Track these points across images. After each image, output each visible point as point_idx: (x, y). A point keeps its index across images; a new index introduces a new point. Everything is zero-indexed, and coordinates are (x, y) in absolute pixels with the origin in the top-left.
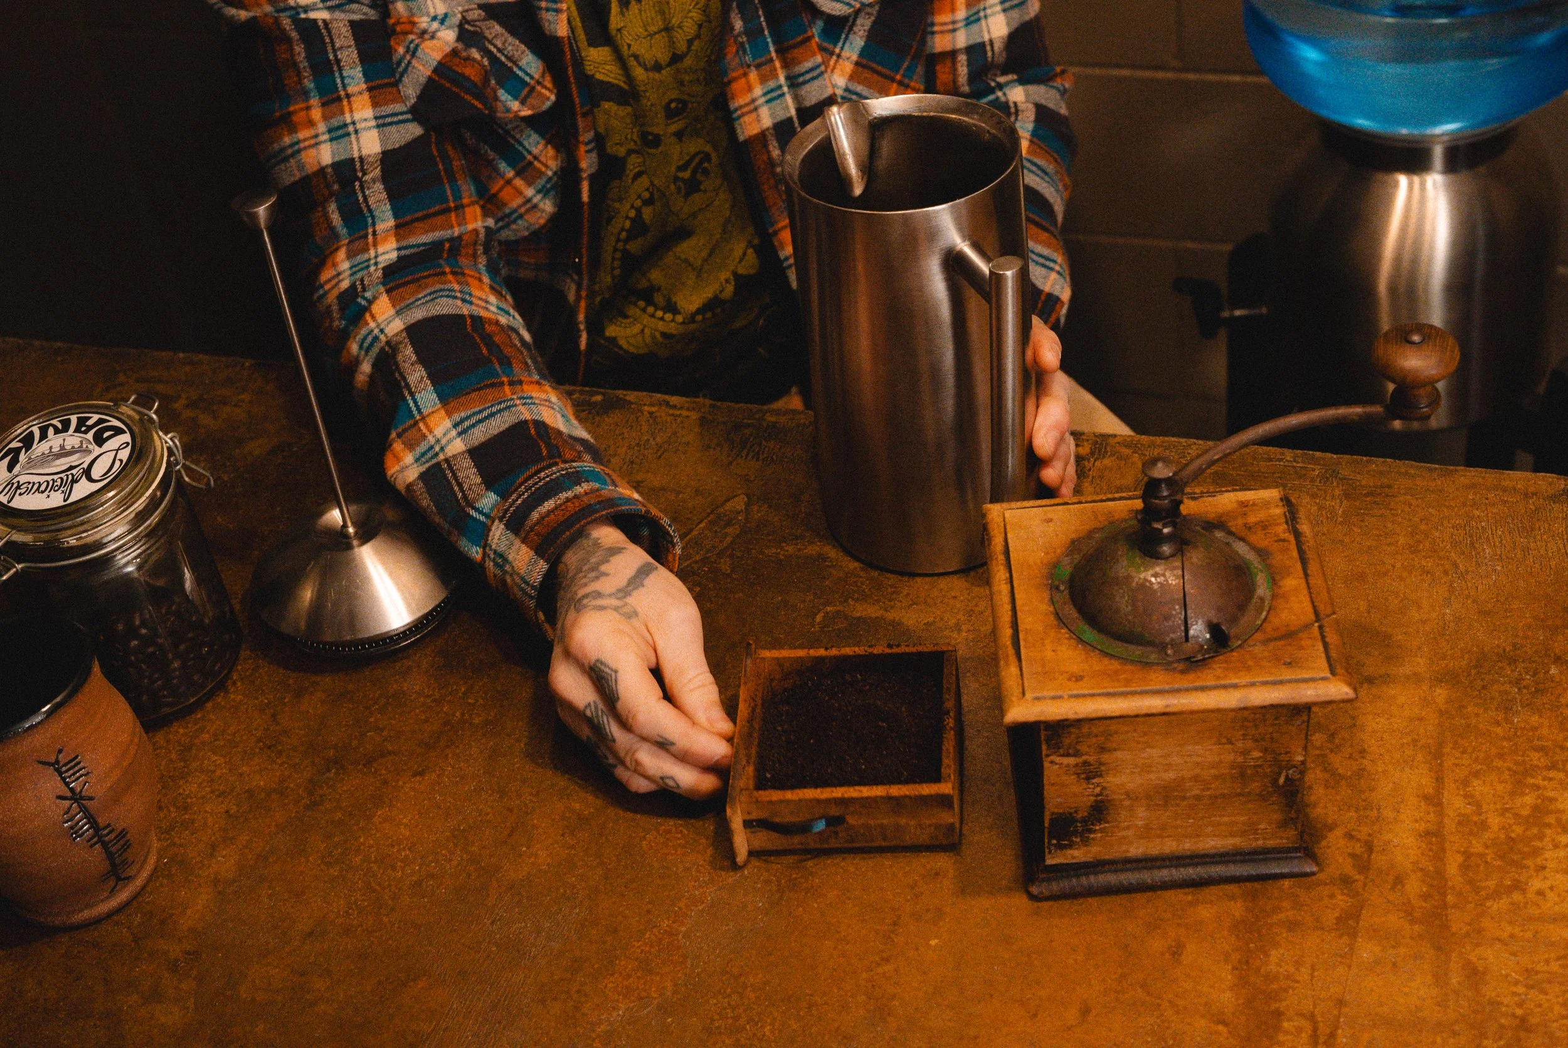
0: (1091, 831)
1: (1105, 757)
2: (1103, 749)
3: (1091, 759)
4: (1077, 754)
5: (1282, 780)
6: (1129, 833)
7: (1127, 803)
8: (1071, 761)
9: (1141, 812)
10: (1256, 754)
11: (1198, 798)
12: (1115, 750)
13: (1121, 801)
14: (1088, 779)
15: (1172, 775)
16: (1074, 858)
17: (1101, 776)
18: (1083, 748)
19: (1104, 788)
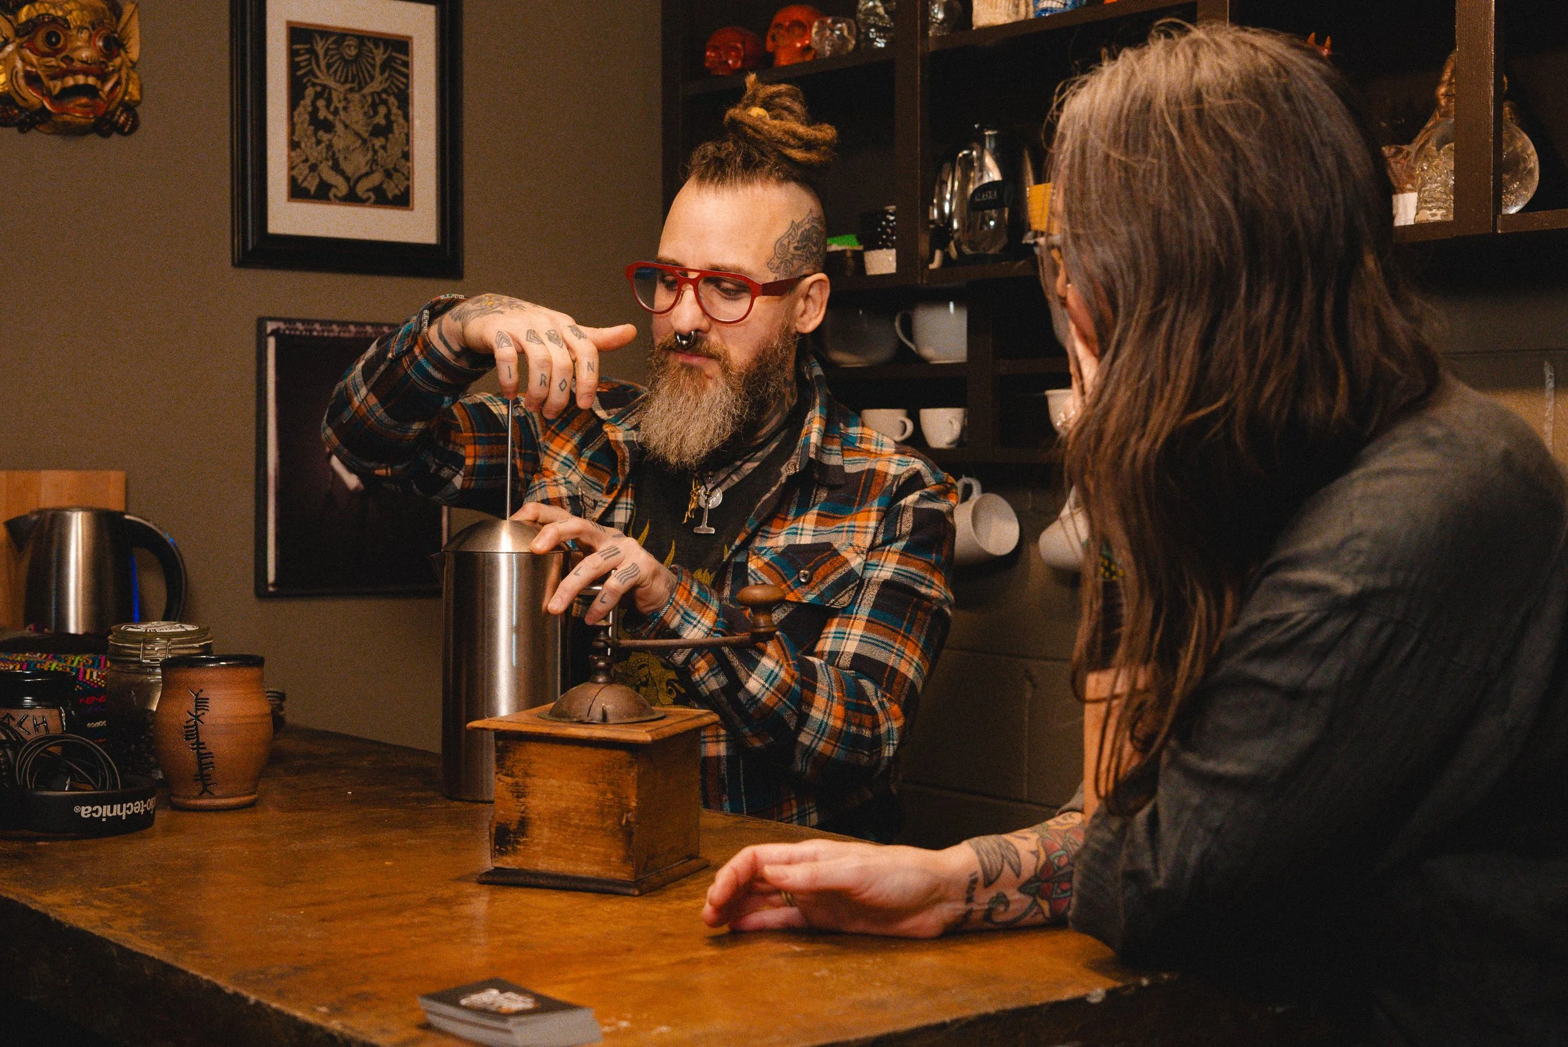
0: (518, 843)
1: (528, 780)
2: (527, 775)
3: (520, 780)
4: (512, 775)
5: (624, 821)
6: (538, 849)
7: (539, 823)
8: (509, 780)
9: (546, 832)
10: (610, 796)
11: (577, 826)
12: (534, 776)
13: (535, 820)
14: (518, 797)
15: (563, 805)
16: (508, 864)
17: (524, 796)
18: (515, 770)
19: (526, 808)
